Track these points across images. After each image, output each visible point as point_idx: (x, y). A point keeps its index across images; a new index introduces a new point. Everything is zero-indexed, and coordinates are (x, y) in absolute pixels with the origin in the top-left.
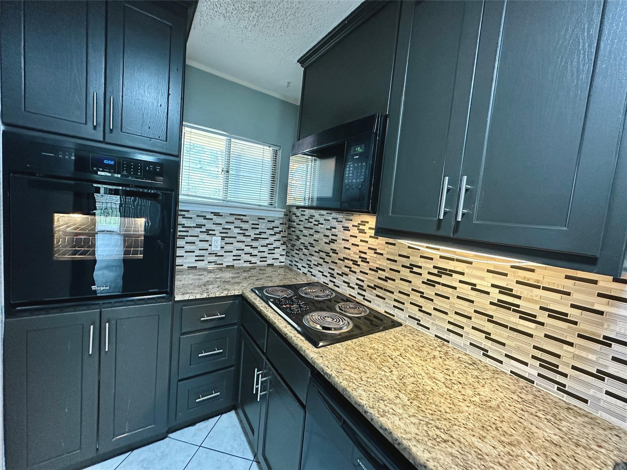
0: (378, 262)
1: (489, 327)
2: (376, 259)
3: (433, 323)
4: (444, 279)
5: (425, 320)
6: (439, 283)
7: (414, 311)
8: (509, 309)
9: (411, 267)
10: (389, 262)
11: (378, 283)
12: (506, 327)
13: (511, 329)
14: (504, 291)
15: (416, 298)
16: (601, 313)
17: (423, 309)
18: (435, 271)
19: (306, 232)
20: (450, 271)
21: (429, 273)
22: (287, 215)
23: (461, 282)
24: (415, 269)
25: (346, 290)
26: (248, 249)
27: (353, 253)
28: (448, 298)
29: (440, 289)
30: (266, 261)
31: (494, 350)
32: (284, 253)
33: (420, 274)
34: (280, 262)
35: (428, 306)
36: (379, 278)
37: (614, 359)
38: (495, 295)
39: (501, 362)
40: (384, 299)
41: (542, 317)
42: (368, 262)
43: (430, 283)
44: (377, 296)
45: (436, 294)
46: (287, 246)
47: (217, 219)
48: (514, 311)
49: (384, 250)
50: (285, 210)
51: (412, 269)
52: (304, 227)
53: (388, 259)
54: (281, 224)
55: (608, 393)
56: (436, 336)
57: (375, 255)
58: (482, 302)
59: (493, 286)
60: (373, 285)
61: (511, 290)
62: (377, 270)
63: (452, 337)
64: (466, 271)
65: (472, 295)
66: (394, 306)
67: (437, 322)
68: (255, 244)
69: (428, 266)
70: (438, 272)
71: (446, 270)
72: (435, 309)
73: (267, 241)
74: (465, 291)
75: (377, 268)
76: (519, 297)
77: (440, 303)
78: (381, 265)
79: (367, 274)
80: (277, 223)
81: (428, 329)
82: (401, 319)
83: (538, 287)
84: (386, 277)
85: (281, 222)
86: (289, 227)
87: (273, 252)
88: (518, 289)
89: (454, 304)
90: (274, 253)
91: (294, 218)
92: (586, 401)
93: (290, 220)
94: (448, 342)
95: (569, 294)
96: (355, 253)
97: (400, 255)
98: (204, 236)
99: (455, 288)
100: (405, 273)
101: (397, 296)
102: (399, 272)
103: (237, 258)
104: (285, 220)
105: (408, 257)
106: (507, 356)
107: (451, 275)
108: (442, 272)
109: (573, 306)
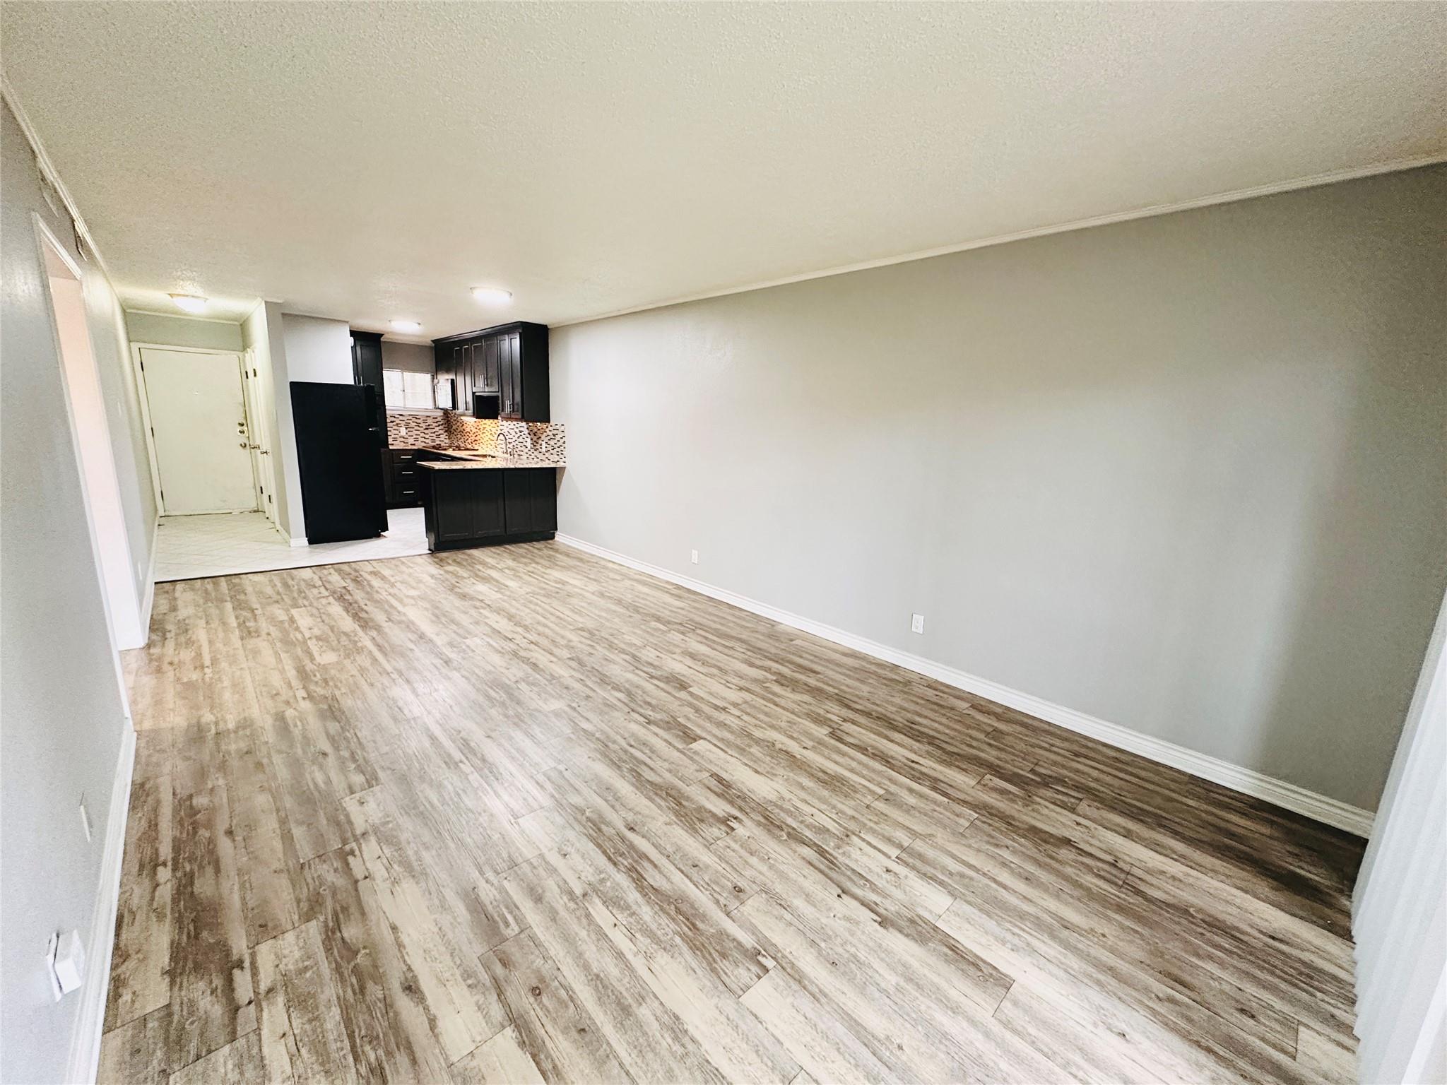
22: (445, 414)
26: (422, 435)
34: (445, 443)
47: (401, 418)
68: (426, 431)
73: (434, 430)
80: (439, 419)
93: (448, 417)
98: (395, 427)
103: (416, 440)
104: (444, 417)
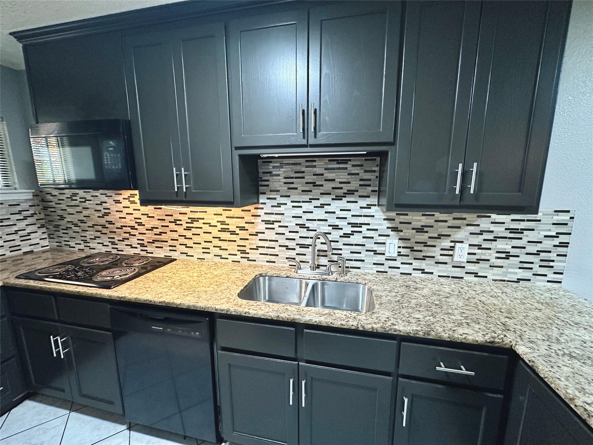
0: (152, 223)
1: (220, 243)
2: (149, 221)
3: (195, 252)
4: (195, 224)
5: (190, 252)
6: (193, 227)
7: (183, 249)
8: (226, 231)
9: (175, 221)
10: (160, 221)
11: (155, 238)
12: (226, 240)
13: (229, 241)
14: (223, 223)
15: (182, 240)
16: (253, 223)
17: (188, 246)
18: (190, 221)
19: (70, 210)
20: (197, 218)
21: (187, 223)
22: (36, 196)
23: (204, 223)
24: (178, 222)
25: (130, 251)
27: (129, 220)
28: (199, 235)
29: (194, 231)
30: (20, 250)
31: (224, 254)
32: (46, 236)
33: (182, 225)
34: (42, 247)
35: (190, 243)
36: (155, 234)
37: (260, 240)
38: (220, 226)
39: (227, 259)
40: (162, 247)
41: (238, 231)
42: (144, 225)
43: (188, 229)
44: (157, 247)
45: (193, 234)
46: (47, 228)
48: (228, 231)
49: (154, 213)
50: (33, 191)
51: (176, 222)
52: (67, 206)
53: (159, 220)
54: (30, 206)
55: (260, 254)
56: (198, 259)
57: (148, 219)
58: (215, 232)
59: (218, 222)
60: (151, 241)
61: (225, 222)
62: (152, 229)
63: (205, 256)
64: (205, 217)
65: (210, 229)
66: (170, 250)
67: (197, 251)
69: (185, 218)
70: (191, 221)
71: (195, 218)
72: (194, 243)
74: (206, 228)
75: (152, 228)
76: (228, 225)
77: (196, 239)
78: (154, 225)
79: (145, 234)
80: (24, 206)
81: (193, 256)
82: (176, 257)
83: (234, 218)
84: (160, 232)
85: (31, 204)
86: (45, 208)
87: (28, 237)
88: (228, 221)
89: (203, 237)
90: (30, 239)
91: (49, 197)
92: (255, 261)
93: (43, 201)
94: (204, 259)
95: (243, 218)
96: (131, 220)
97: (166, 215)
99: (201, 228)
100: (172, 226)
101: (171, 243)
102: (168, 226)
104: (36, 202)
105: (172, 215)
106: (229, 254)
107: (198, 221)
108: (193, 220)
109: (246, 223)
